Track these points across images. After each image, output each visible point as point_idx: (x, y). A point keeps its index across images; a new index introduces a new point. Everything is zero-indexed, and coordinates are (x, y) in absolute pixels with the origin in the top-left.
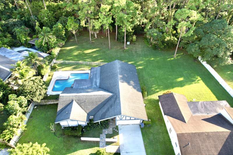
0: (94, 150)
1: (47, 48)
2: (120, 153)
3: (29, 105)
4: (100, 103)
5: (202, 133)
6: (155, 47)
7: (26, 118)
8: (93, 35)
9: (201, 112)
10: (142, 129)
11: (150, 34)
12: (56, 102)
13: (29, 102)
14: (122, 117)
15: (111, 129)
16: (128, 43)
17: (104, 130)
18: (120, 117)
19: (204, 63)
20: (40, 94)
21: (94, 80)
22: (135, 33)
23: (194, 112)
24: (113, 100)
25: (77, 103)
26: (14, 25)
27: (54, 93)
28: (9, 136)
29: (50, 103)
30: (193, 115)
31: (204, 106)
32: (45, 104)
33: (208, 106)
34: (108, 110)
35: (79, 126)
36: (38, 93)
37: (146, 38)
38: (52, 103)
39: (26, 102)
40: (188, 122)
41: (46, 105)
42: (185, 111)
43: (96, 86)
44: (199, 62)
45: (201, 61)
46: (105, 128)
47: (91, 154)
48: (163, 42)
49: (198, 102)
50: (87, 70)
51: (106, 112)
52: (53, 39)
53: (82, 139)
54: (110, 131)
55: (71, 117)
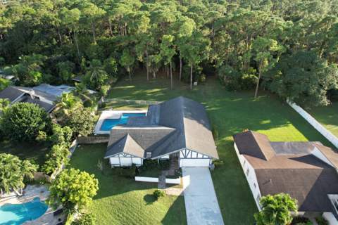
0: (151, 192)
1: (95, 86)
2: (183, 197)
3: (73, 141)
4: (160, 138)
5: (287, 170)
6: (230, 88)
7: (70, 154)
8: (151, 75)
9: (287, 152)
10: (212, 172)
11: (223, 72)
12: (105, 141)
13: (75, 136)
15: (173, 171)
16: (196, 83)
17: (163, 172)
19: (294, 106)
20: (87, 129)
21: (153, 117)
22: (204, 72)
23: (278, 152)
25: (132, 138)
26: (58, 60)
27: (102, 132)
28: (50, 168)
29: (97, 142)
30: (277, 155)
31: (292, 147)
32: (91, 142)
33: (296, 147)
34: (170, 144)
35: (134, 165)
36: (85, 126)
37: (218, 78)
38: (100, 141)
39: (71, 135)
40: (270, 160)
41: (92, 144)
42: (266, 150)
43: (155, 122)
44: (288, 105)
45: (290, 103)
46: (164, 170)
47: (148, 195)
48: (240, 80)
49: (284, 142)
50: (145, 111)
51: (167, 147)
52: (104, 76)
53: (137, 179)
55: (125, 150)
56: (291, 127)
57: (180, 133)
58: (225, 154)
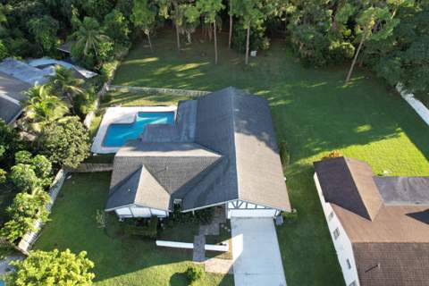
0: (181, 267)
2: (233, 276)
3: (55, 174)
5: (407, 244)
6: (308, 63)
7: (50, 200)
8: (183, 37)
9: (404, 200)
10: (278, 228)
11: (298, 36)
12: (108, 169)
13: (56, 167)
14: (240, 203)
15: (216, 226)
16: (254, 53)
17: (201, 228)
18: (235, 203)
19: (410, 98)
20: (78, 153)
21: (185, 126)
22: (268, 34)
23: (388, 199)
24: (221, 167)
27: (106, 150)
28: (16, 233)
29: (97, 169)
30: (386, 204)
31: (411, 187)
32: (87, 171)
33: (418, 188)
35: (154, 217)
36: (73, 150)
37: (289, 45)
38: (101, 169)
39: (50, 168)
40: (375, 219)
42: (369, 197)
43: (189, 138)
44: (398, 94)
45: (402, 94)
46: (204, 224)
47: (177, 273)
48: (325, 52)
49: (397, 177)
50: (173, 107)
52: (106, 46)
53: (159, 243)
54: (213, 229)
56: (403, 138)
57: (228, 165)
58: (298, 193)
